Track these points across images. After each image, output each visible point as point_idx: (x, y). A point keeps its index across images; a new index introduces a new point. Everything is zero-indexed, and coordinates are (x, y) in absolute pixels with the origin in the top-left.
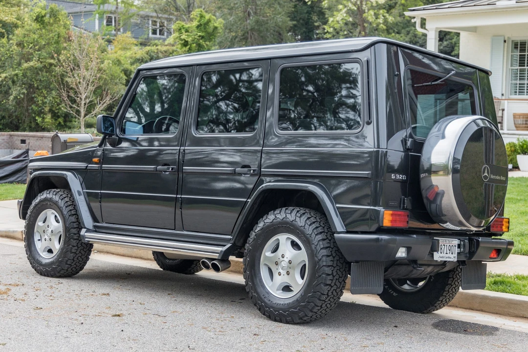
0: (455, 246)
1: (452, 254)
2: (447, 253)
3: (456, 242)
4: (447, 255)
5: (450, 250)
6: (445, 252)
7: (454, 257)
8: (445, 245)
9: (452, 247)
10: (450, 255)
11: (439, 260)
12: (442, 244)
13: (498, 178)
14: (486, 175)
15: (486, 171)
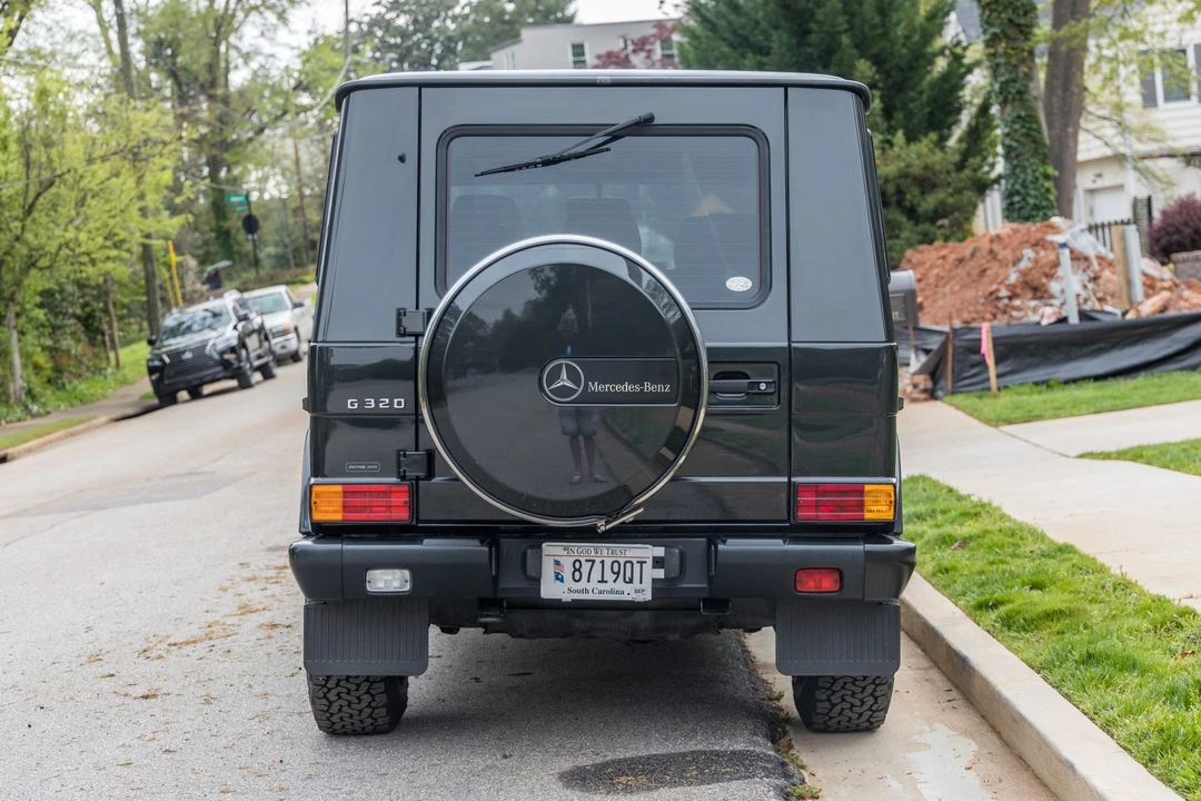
0: (643, 563)
1: (631, 582)
2: (602, 581)
3: (643, 551)
4: (603, 586)
5: (618, 573)
6: (596, 575)
7: (637, 591)
8: (593, 561)
9: (629, 565)
10: (620, 585)
11: (567, 597)
12: (583, 560)
13: (627, 387)
14: (564, 386)
15: (564, 375)
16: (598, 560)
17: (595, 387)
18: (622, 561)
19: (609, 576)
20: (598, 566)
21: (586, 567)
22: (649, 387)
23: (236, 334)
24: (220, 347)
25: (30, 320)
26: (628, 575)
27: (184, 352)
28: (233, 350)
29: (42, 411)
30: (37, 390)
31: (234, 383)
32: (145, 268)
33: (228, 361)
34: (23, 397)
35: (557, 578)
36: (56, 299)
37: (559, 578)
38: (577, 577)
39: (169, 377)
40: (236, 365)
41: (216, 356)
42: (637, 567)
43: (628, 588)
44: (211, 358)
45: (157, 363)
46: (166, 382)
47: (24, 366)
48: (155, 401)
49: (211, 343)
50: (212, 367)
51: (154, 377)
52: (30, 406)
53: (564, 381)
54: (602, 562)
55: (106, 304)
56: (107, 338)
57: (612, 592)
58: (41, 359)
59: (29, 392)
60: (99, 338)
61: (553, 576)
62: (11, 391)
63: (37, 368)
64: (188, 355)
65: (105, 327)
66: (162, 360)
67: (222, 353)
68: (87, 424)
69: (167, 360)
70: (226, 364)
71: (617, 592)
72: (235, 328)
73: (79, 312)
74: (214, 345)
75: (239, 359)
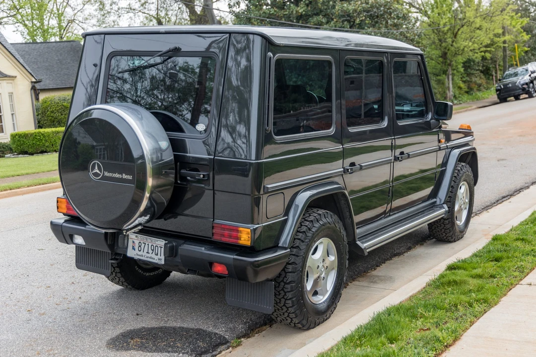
0: (161, 247)
1: (157, 255)
2: (148, 253)
3: (161, 243)
4: (148, 255)
5: (153, 250)
6: (146, 250)
7: (159, 259)
8: (145, 244)
9: (157, 247)
10: (153, 256)
11: (136, 257)
12: (142, 242)
13: (117, 175)
14: (96, 172)
15: (96, 168)
16: (147, 243)
17: (107, 174)
18: (155, 245)
19: (150, 251)
20: (146, 246)
21: (143, 245)
22: (125, 176)
23: (529, 78)
24: (522, 82)
25: (458, 72)
26: (156, 252)
27: (508, 84)
28: (527, 84)
29: (458, 103)
30: (457, 96)
31: (527, 96)
32: (503, 53)
33: (524, 88)
34: (452, 98)
35: (133, 249)
36: (471, 64)
37: (134, 248)
38: (140, 250)
39: (503, 93)
40: (527, 89)
41: (520, 86)
42: (159, 248)
43: (156, 258)
44: (518, 86)
45: (499, 88)
46: (502, 94)
47: (454, 87)
48: (498, 101)
49: (518, 81)
50: (518, 90)
51: (498, 93)
52: (454, 101)
53: (96, 170)
54: (148, 244)
55: (496, 65)
56: (494, 78)
57: (151, 258)
58: (462, 85)
59: (455, 96)
60: (491, 77)
61: (132, 248)
62: (448, 96)
63: (460, 88)
64: (510, 85)
65: (494, 73)
66: (501, 87)
67: (523, 85)
68: (466, 109)
69: (502, 87)
70: (524, 89)
71: (152, 258)
72: (530, 76)
73: (481, 68)
74: (520, 82)
75: (529, 87)
